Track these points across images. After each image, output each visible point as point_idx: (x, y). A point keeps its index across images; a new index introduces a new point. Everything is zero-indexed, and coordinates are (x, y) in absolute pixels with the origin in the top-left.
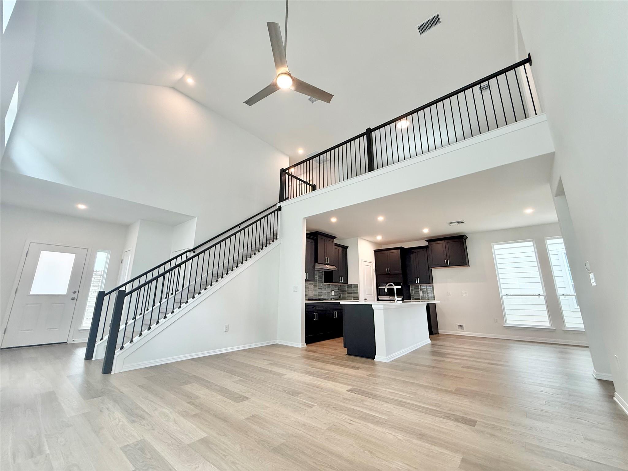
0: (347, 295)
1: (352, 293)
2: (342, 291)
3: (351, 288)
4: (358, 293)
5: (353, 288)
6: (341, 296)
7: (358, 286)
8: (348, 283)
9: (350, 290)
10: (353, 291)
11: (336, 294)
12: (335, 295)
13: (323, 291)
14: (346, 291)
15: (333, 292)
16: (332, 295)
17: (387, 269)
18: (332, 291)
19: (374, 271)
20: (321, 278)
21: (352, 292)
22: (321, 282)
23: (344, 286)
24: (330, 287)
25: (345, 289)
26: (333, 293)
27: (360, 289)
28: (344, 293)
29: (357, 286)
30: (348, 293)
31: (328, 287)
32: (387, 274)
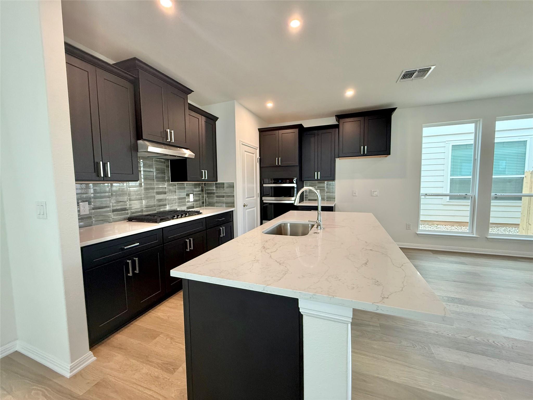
0: (215, 199)
1: (223, 197)
2: (208, 193)
3: (223, 189)
4: (234, 196)
5: (225, 189)
6: (206, 200)
7: (234, 186)
8: (217, 181)
9: (221, 192)
10: (225, 193)
11: (197, 198)
12: (195, 201)
13: (169, 197)
14: (214, 193)
15: (191, 196)
16: (189, 202)
17: (277, 158)
18: (188, 195)
19: (258, 162)
20: (164, 173)
21: (225, 195)
22: (164, 181)
23: (211, 185)
24: (184, 188)
25: (214, 189)
26: (191, 198)
27: (237, 190)
28: (211, 197)
29: (232, 186)
30: (218, 197)
31: (180, 188)
32: (276, 166)
